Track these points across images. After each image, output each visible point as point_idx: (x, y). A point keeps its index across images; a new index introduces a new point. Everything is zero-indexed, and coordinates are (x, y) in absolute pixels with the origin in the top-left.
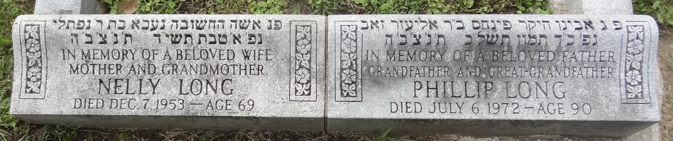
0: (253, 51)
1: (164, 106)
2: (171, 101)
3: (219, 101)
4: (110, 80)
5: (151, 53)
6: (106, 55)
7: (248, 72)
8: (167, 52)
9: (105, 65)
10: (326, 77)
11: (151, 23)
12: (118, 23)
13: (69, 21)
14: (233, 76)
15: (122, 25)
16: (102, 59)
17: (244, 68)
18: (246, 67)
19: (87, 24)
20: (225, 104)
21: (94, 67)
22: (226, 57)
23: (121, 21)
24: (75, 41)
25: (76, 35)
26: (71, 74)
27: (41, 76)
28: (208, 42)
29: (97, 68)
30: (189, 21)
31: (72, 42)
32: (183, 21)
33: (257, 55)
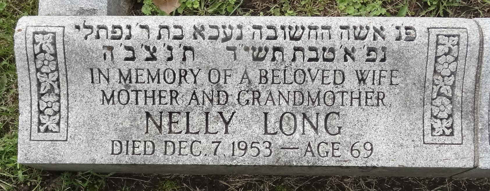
0: (372, 72)
1: (243, 152)
2: (252, 144)
3: (322, 144)
4: (161, 113)
5: (222, 74)
6: (155, 77)
7: (363, 102)
8: (246, 72)
9: (154, 91)
10: (475, 110)
11: (221, 30)
12: (172, 29)
13: (100, 27)
14: (341, 107)
15: (178, 32)
16: (148, 83)
17: (358, 96)
18: (360, 95)
19: (126, 31)
20: (331, 149)
21: (137, 94)
22: (332, 81)
23: (176, 27)
24: (109, 56)
25: (111, 48)
26: (103, 104)
27: (60, 107)
28: (306, 59)
29: (141, 95)
30: (278, 28)
31: (105, 58)
32: (269, 27)
33: (377, 77)
